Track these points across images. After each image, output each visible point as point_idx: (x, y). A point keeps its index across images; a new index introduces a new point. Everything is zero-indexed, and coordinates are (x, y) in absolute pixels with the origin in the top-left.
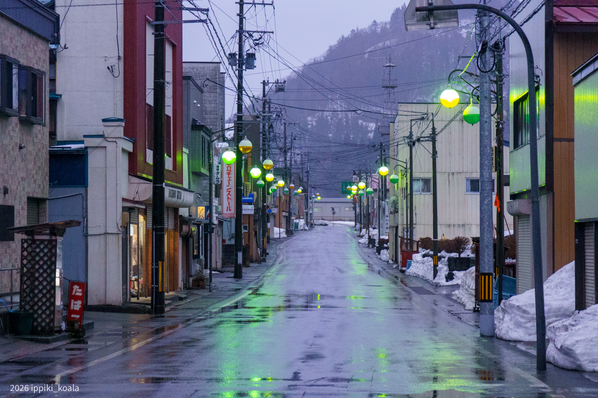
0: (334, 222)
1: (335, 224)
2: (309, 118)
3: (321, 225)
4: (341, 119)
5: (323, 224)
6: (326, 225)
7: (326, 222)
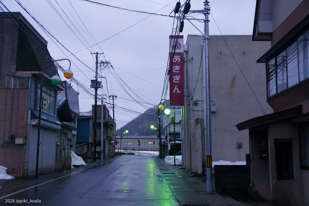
0: (140, 152)
1: (141, 153)
2: (140, 127)
3: (129, 154)
4: (147, 127)
5: (131, 153)
6: (133, 154)
7: (133, 152)
